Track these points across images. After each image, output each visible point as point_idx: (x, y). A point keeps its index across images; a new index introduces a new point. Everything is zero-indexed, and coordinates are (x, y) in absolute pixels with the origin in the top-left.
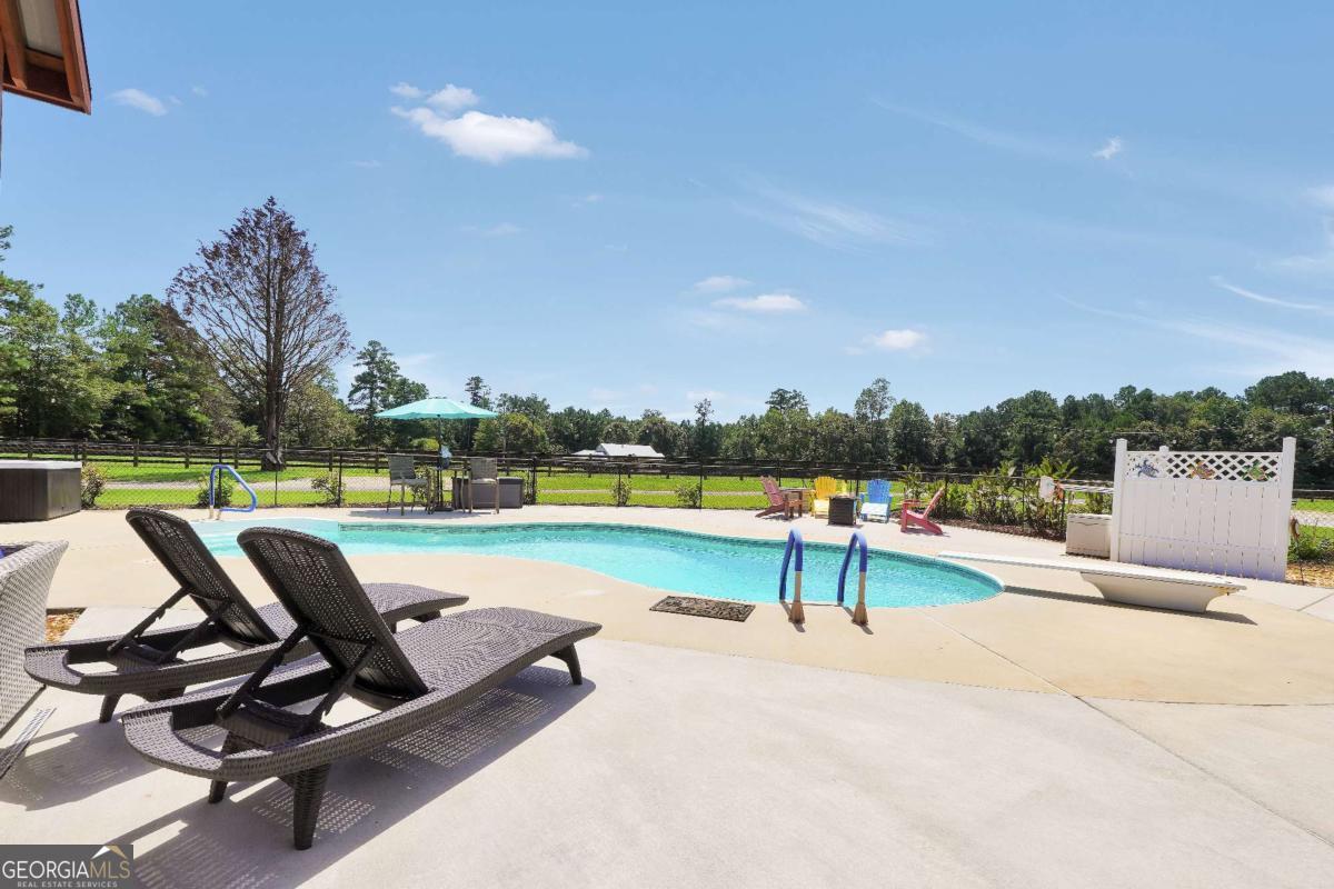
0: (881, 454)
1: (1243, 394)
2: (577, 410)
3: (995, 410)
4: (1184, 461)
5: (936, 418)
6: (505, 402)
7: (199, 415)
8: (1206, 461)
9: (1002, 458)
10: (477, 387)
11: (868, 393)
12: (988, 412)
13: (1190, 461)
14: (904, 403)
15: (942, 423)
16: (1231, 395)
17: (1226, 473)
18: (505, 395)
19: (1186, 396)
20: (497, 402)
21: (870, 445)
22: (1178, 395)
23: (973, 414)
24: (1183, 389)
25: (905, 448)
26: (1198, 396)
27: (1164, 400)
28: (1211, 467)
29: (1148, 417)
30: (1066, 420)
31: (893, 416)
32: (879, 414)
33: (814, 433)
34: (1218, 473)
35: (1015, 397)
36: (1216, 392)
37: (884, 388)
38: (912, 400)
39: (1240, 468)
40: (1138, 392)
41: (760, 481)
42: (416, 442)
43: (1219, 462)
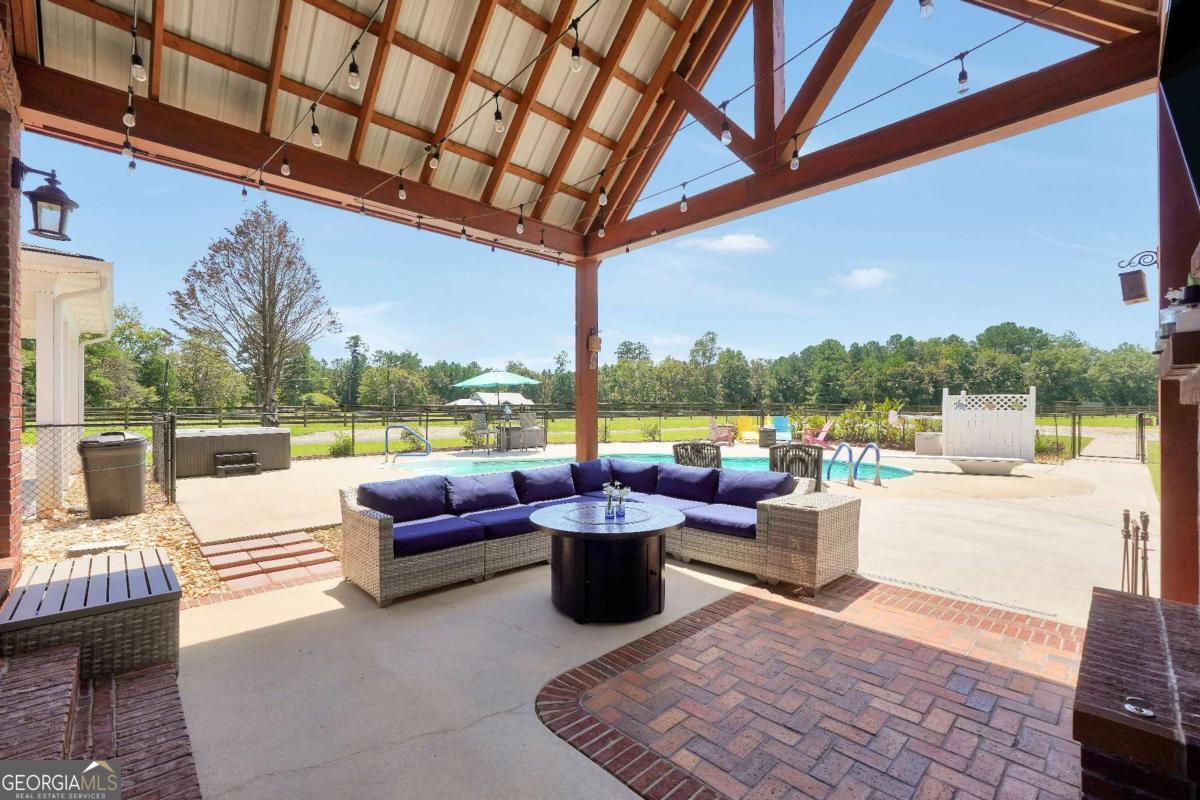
0: (712, 394)
1: (975, 340)
2: (449, 363)
3: (800, 355)
4: (980, 400)
5: (753, 362)
6: (380, 358)
7: (102, 379)
8: (991, 400)
9: (806, 393)
10: (356, 345)
11: (700, 344)
12: (794, 357)
13: (984, 400)
14: (728, 351)
15: (758, 366)
16: (967, 340)
17: (1002, 406)
18: (381, 352)
19: (936, 342)
20: (373, 358)
21: (704, 387)
22: (931, 341)
23: (782, 358)
24: (935, 336)
25: (730, 387)
26: (945, 342)
27: (922, 344)
28: (995, 403)
29: (911, 358)
30: (853, 362)
31: (719, 362)
32: (709, 361)
33: (659, 379)
34: (998, 406)
35: (814, 345)
36: (957, 338)
37: (713, 340)
38: (735, 349)
39: (1009, 403)
40: (903, 339)
41: (706, 419)
42: (304, 397)
43: (998, 400)
